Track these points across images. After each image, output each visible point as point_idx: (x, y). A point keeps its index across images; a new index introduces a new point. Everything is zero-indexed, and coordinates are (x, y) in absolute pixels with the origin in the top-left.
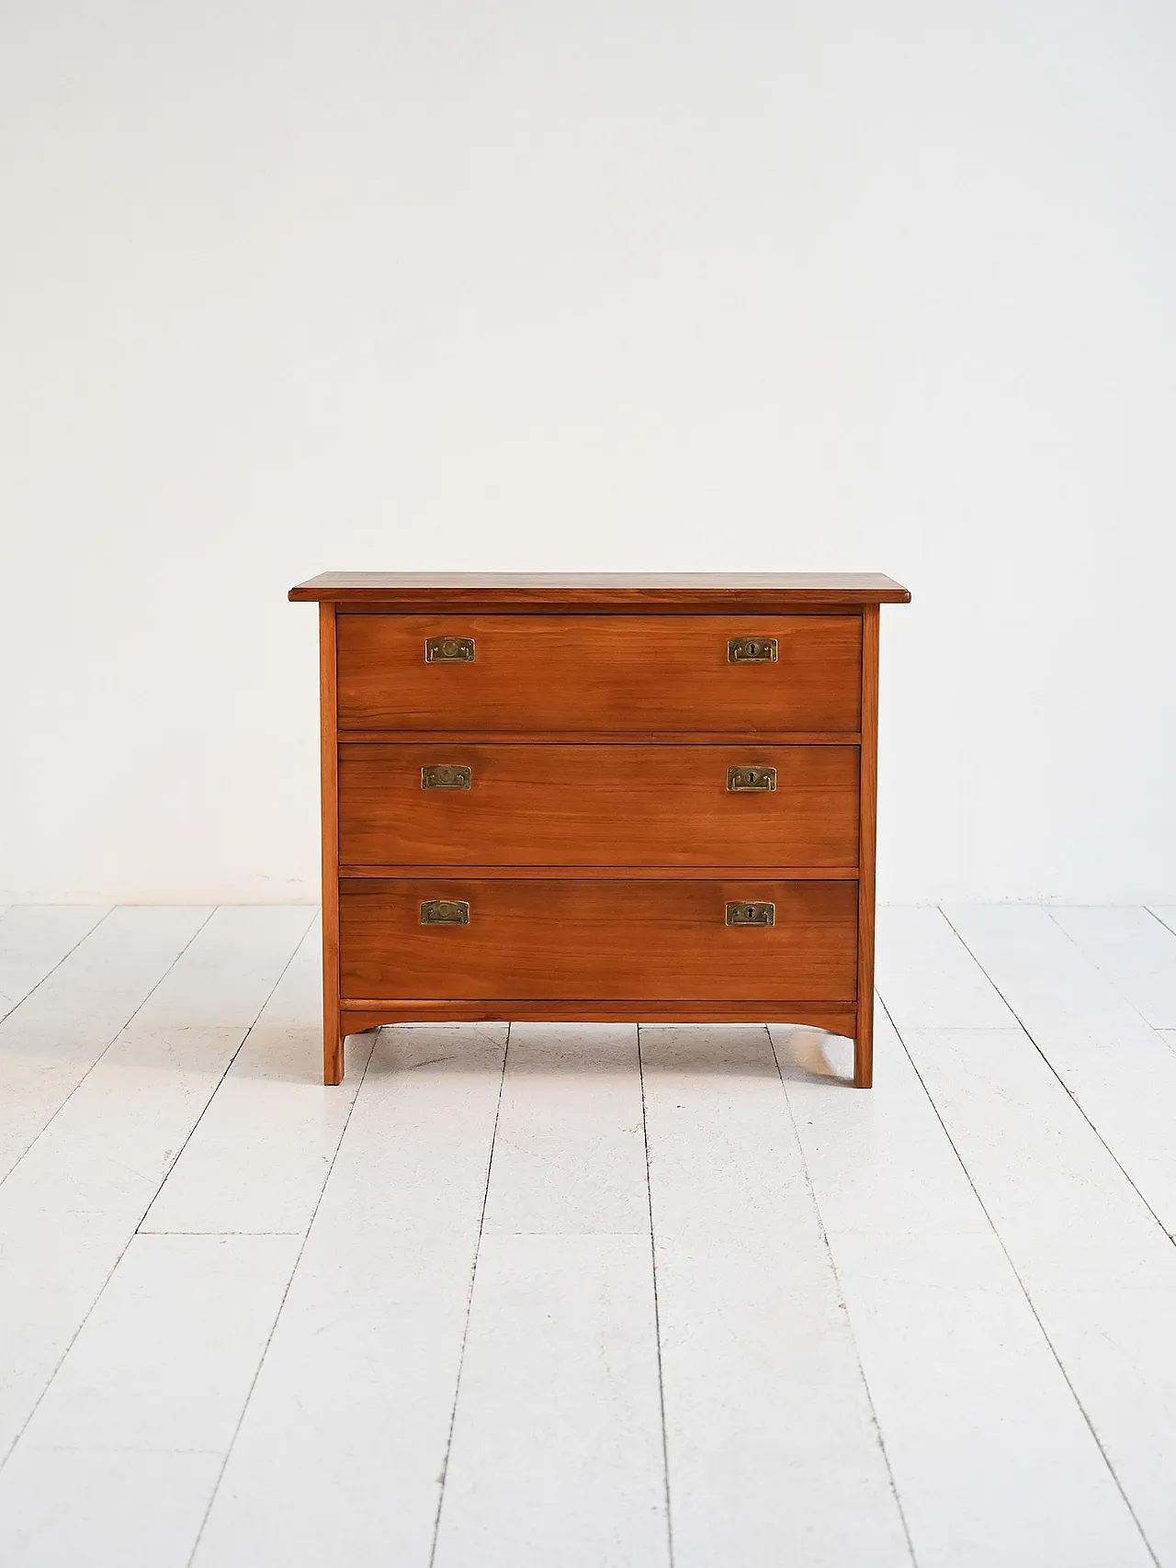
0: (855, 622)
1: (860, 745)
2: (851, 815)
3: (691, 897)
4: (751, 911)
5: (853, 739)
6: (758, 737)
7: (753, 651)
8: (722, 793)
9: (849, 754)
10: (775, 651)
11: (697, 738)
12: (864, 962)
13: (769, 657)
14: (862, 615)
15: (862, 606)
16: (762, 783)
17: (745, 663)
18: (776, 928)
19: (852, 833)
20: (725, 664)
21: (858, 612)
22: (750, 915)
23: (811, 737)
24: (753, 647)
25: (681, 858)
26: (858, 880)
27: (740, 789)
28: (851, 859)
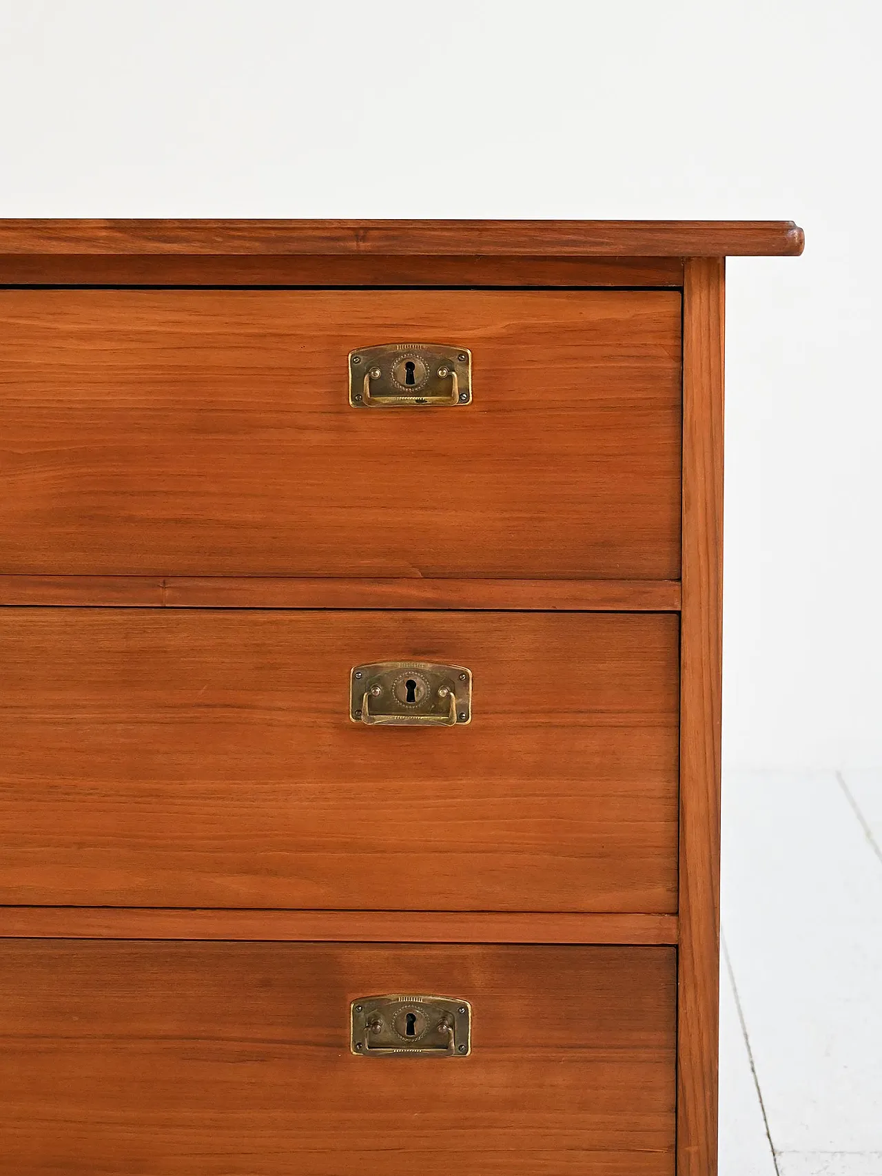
0: (661, 307)
1: (679, 613)
2: (658, 784)
3: (266, 984)
4: (412, 1019)
5: (661, 596)
6: (427, 593)
7: (410, 379)
8: (340, 728)
9: (655, 634)
10: (464, 379)
11: (279, 593)
12: (693, 1149)
13: (449, 392)
14: (681, 289)
15: (678, 263)
16: (437, 706)
17: (391, 408)
18: (474, 1061)
19: (660, 829)
20: (341, 411)
21: (671, 279)
22: (411, 1030)
23: (558, 593)
24: (410, 366)
25: (240, 888)
26: (677, 947)
27: (381, 719)
28: (659, 893)
